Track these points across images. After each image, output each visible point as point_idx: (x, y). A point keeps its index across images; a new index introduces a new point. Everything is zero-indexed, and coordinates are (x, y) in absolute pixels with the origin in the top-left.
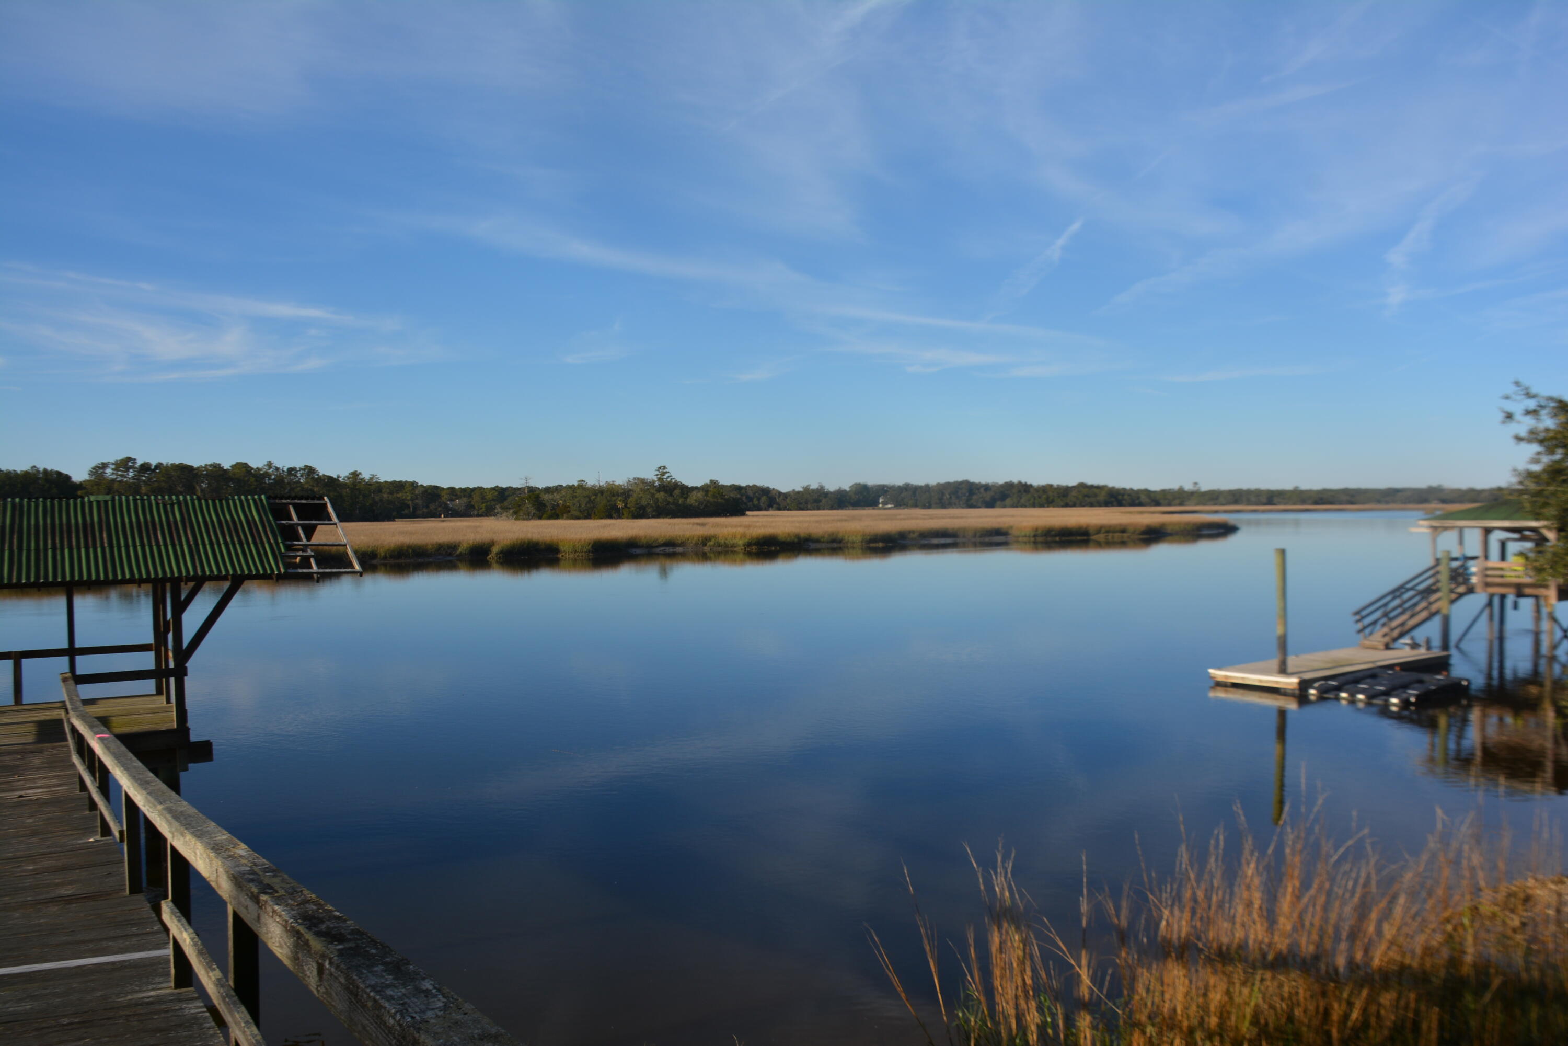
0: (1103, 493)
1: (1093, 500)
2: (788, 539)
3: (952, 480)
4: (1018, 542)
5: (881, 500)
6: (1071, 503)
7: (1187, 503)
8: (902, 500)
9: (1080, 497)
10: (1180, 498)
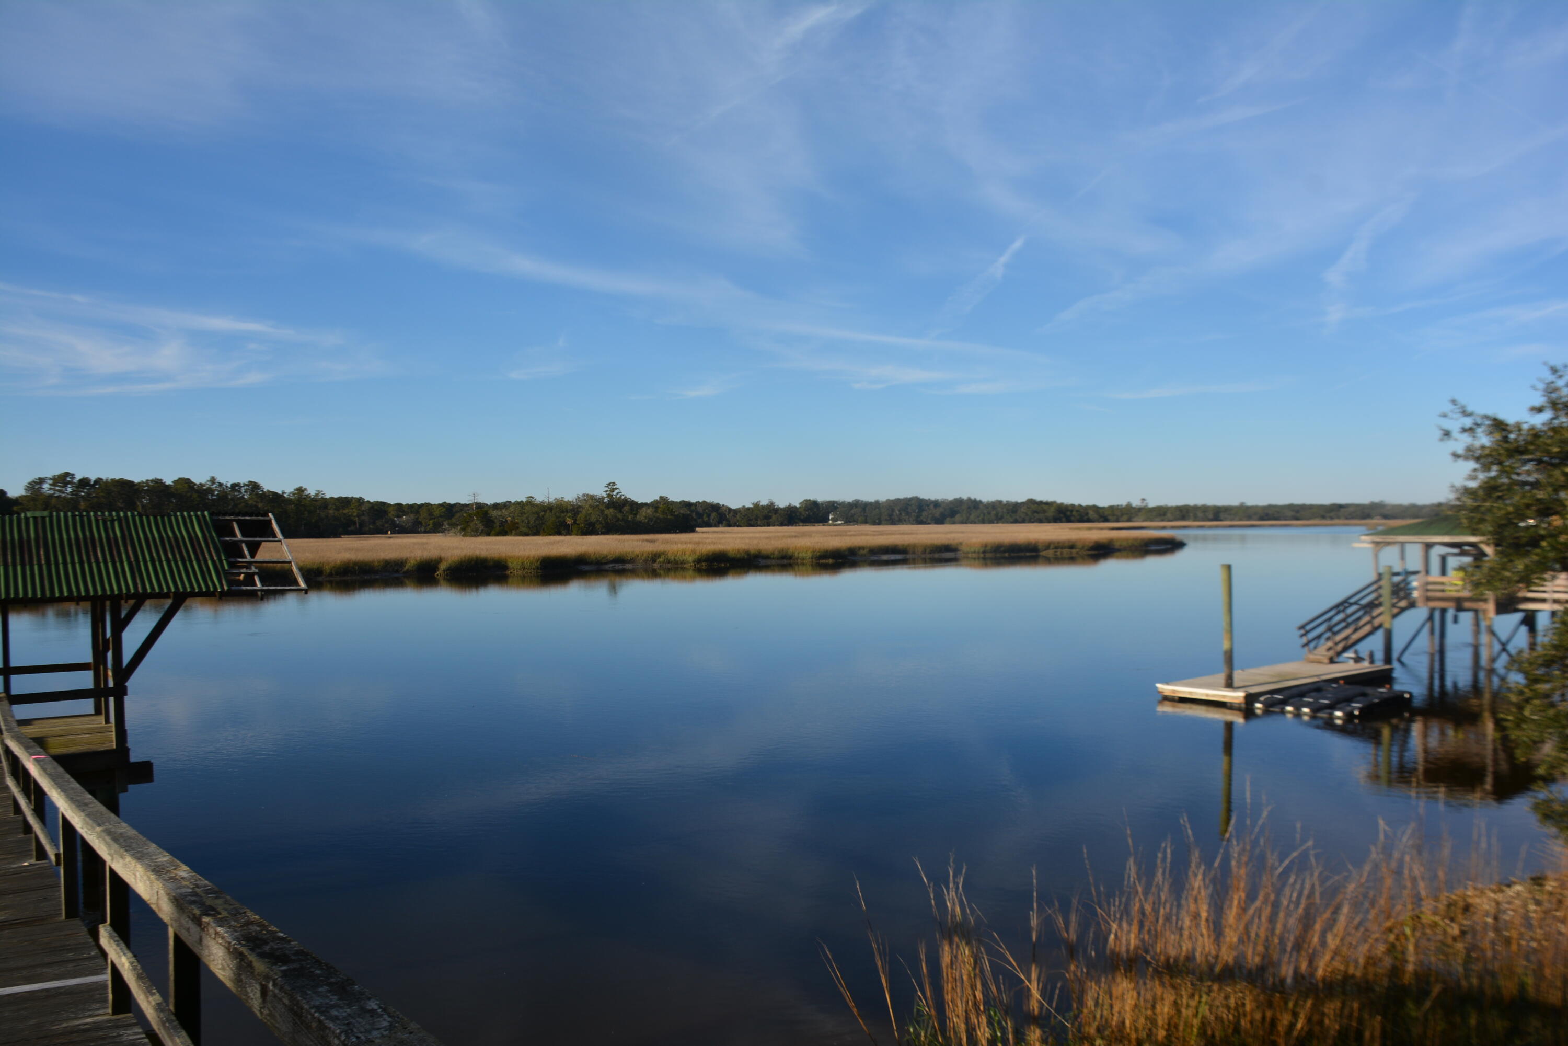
0: (1052, 509)
1: (1041, 516)
2: (738, 556)
4: (967, 558)
5: (831, 517)
6: (1020, 520)
7: (1135, 519)
8: (852, 516)
9: (1029, 513)
10: (1127, 514)
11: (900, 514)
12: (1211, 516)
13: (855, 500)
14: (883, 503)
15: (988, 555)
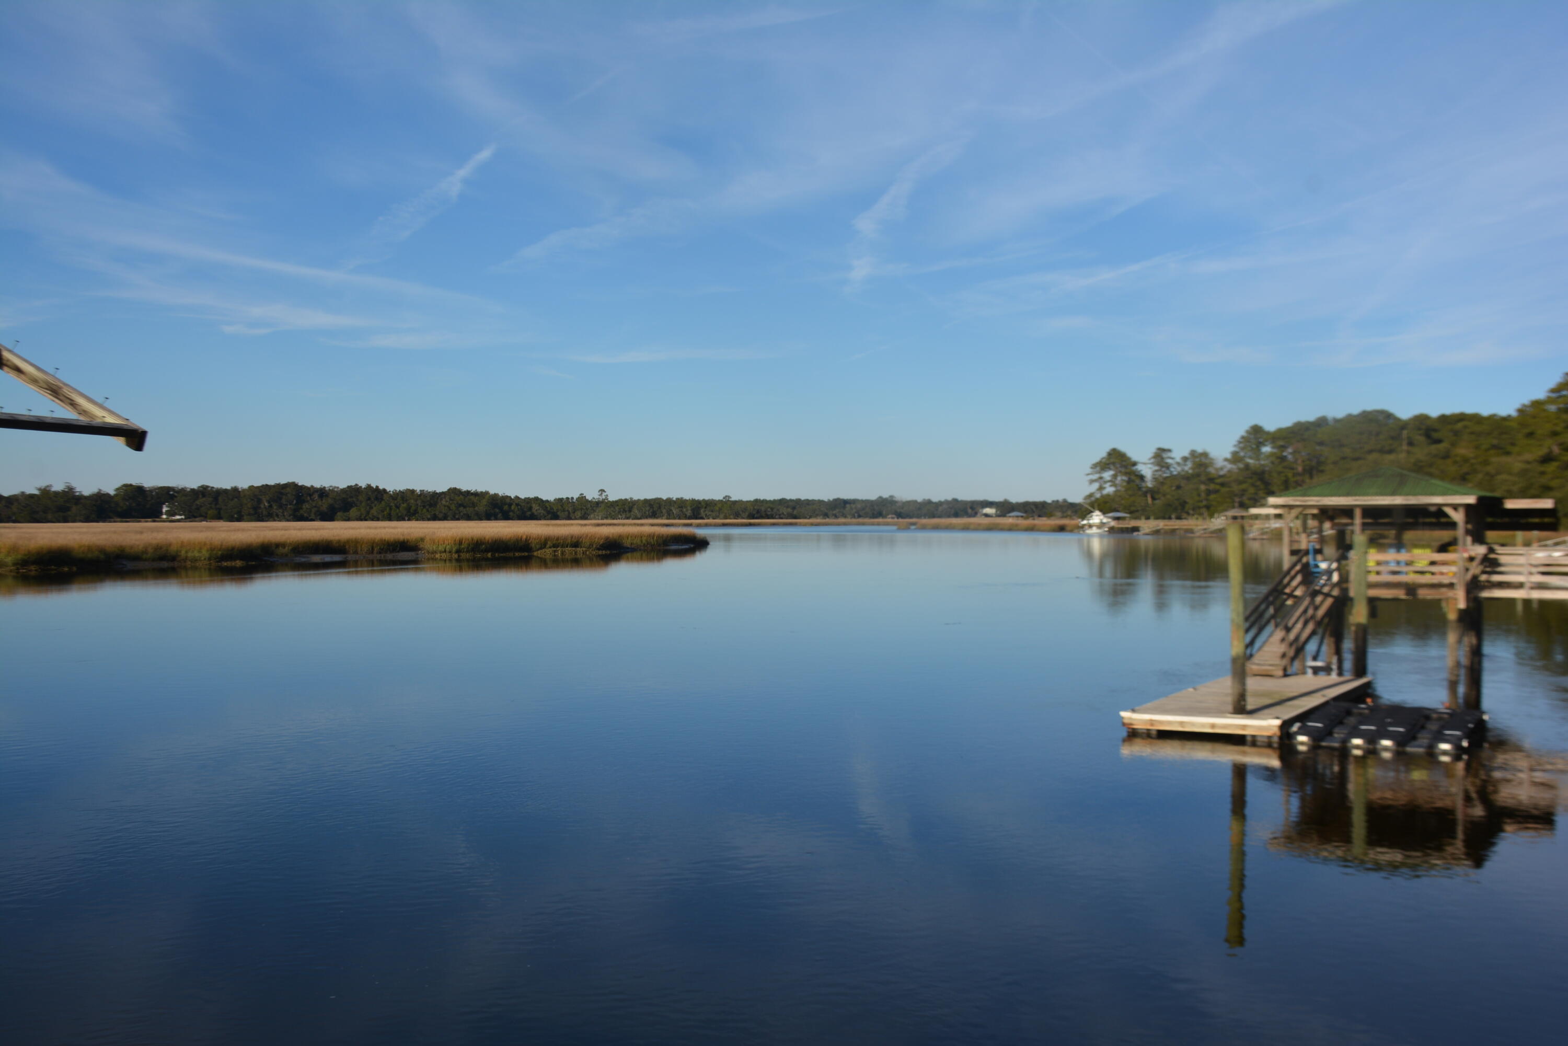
0: (484, 502)
1: (470, 510)
2: (90, 555)
3: (271, 482)
4: (434, 560)
5: (165, 509)
6: (441, 516)
7: (592, 516)
8: (198, 509)
9: (453, 507)
10: (582, 509)
11: (271, 506)
12: (689, 513)
13: (202, 487)
14: (244, 490)
15: (463, 555)
